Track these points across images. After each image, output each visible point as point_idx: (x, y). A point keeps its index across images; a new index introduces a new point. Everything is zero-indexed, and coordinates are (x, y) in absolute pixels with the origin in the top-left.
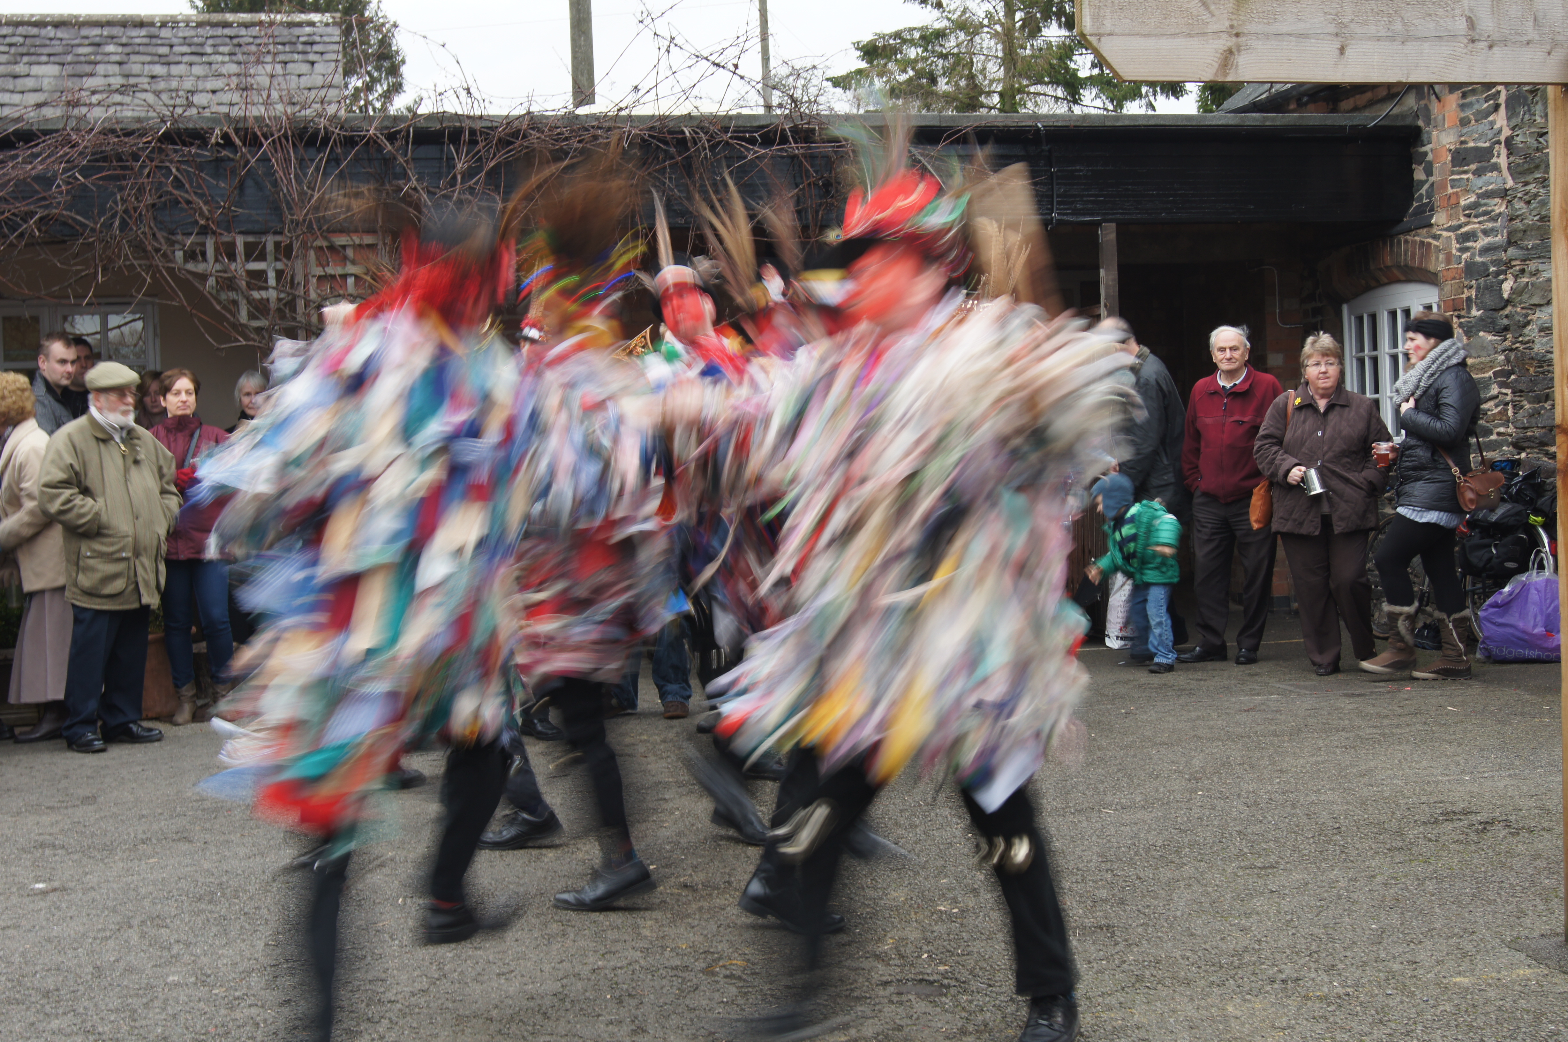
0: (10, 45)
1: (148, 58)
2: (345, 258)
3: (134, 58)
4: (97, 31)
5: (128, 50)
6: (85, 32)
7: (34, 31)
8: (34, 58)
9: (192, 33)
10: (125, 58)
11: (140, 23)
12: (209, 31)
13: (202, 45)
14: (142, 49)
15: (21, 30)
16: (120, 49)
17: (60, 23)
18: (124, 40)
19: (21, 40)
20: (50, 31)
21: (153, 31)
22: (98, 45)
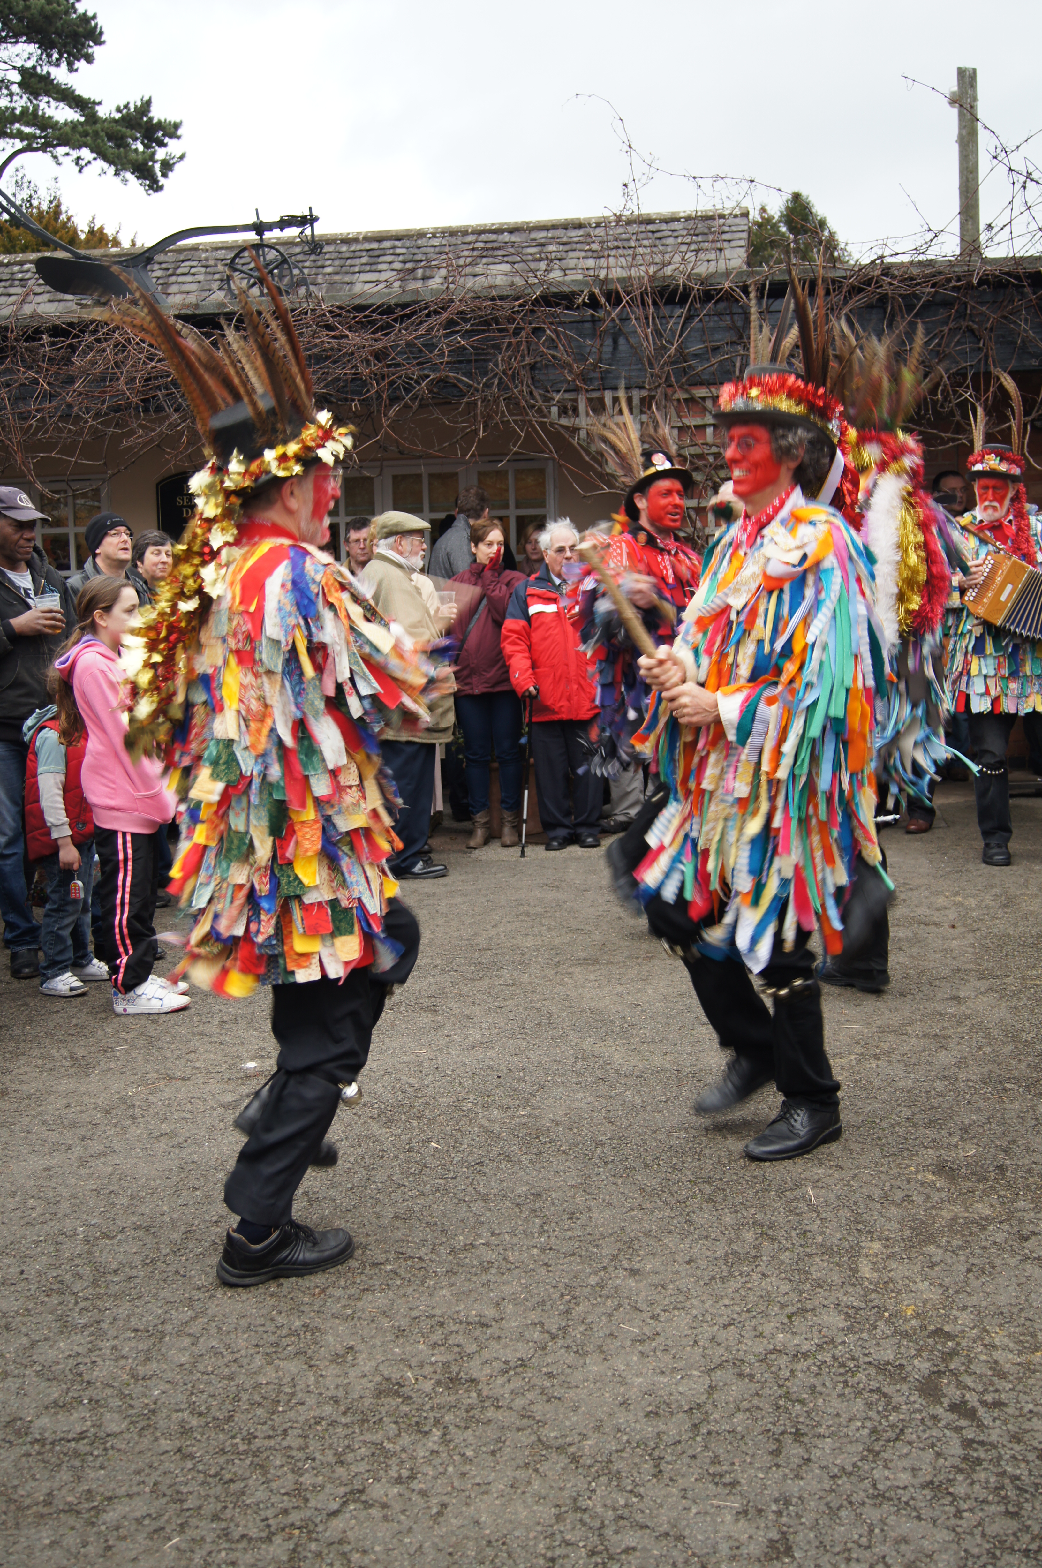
0: (473, 249)
1: (583, 254)
2: (705, 409)
3: (571, 254)
4: (543, 234)
5: (567, 248)
6: (534, 235)
7: (493, 237)
8: (491, 260)
9: (621, 230)
10: (564, 255)
11: (579, 225)
12: (634, 228)
13: (628, 240)
14: (578, 246)
15: (483, 237)
16: (561, 248)
17: (514, 230)
18: (565, 240)
19: (482, 245)
20: (506, 237)
21: (588, 230)
22: (543, 245)
